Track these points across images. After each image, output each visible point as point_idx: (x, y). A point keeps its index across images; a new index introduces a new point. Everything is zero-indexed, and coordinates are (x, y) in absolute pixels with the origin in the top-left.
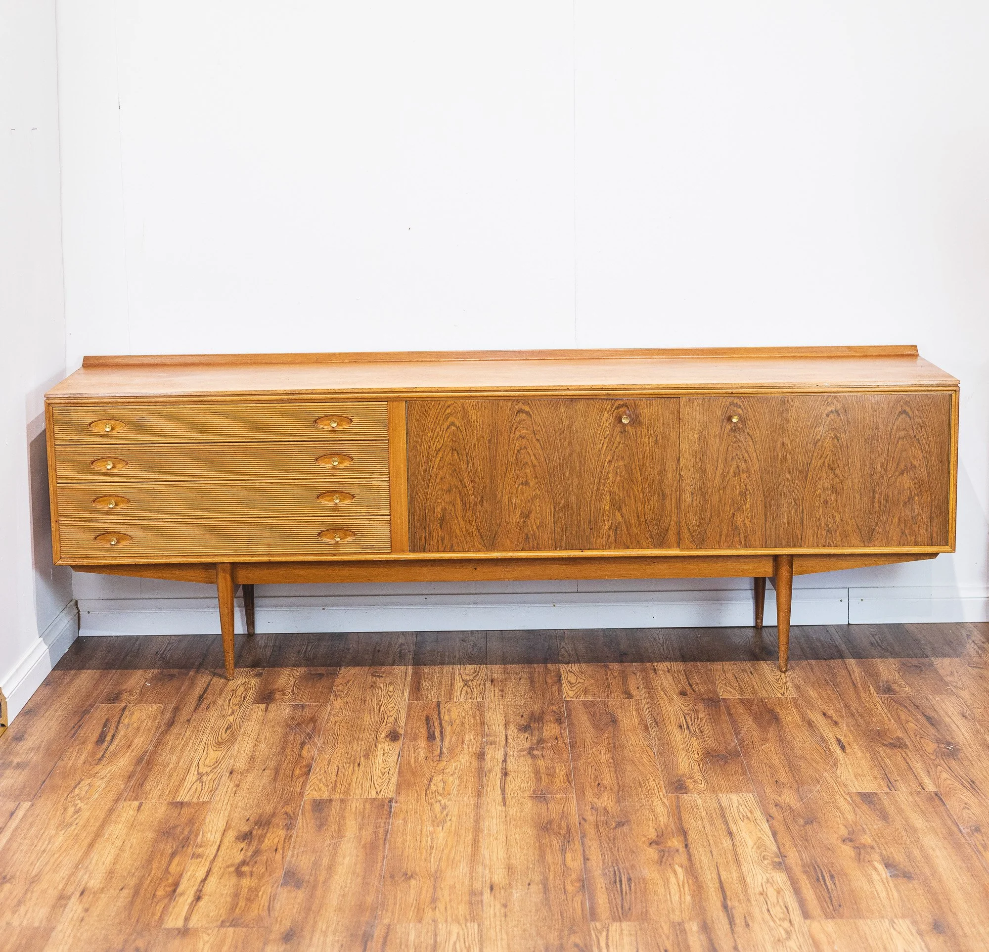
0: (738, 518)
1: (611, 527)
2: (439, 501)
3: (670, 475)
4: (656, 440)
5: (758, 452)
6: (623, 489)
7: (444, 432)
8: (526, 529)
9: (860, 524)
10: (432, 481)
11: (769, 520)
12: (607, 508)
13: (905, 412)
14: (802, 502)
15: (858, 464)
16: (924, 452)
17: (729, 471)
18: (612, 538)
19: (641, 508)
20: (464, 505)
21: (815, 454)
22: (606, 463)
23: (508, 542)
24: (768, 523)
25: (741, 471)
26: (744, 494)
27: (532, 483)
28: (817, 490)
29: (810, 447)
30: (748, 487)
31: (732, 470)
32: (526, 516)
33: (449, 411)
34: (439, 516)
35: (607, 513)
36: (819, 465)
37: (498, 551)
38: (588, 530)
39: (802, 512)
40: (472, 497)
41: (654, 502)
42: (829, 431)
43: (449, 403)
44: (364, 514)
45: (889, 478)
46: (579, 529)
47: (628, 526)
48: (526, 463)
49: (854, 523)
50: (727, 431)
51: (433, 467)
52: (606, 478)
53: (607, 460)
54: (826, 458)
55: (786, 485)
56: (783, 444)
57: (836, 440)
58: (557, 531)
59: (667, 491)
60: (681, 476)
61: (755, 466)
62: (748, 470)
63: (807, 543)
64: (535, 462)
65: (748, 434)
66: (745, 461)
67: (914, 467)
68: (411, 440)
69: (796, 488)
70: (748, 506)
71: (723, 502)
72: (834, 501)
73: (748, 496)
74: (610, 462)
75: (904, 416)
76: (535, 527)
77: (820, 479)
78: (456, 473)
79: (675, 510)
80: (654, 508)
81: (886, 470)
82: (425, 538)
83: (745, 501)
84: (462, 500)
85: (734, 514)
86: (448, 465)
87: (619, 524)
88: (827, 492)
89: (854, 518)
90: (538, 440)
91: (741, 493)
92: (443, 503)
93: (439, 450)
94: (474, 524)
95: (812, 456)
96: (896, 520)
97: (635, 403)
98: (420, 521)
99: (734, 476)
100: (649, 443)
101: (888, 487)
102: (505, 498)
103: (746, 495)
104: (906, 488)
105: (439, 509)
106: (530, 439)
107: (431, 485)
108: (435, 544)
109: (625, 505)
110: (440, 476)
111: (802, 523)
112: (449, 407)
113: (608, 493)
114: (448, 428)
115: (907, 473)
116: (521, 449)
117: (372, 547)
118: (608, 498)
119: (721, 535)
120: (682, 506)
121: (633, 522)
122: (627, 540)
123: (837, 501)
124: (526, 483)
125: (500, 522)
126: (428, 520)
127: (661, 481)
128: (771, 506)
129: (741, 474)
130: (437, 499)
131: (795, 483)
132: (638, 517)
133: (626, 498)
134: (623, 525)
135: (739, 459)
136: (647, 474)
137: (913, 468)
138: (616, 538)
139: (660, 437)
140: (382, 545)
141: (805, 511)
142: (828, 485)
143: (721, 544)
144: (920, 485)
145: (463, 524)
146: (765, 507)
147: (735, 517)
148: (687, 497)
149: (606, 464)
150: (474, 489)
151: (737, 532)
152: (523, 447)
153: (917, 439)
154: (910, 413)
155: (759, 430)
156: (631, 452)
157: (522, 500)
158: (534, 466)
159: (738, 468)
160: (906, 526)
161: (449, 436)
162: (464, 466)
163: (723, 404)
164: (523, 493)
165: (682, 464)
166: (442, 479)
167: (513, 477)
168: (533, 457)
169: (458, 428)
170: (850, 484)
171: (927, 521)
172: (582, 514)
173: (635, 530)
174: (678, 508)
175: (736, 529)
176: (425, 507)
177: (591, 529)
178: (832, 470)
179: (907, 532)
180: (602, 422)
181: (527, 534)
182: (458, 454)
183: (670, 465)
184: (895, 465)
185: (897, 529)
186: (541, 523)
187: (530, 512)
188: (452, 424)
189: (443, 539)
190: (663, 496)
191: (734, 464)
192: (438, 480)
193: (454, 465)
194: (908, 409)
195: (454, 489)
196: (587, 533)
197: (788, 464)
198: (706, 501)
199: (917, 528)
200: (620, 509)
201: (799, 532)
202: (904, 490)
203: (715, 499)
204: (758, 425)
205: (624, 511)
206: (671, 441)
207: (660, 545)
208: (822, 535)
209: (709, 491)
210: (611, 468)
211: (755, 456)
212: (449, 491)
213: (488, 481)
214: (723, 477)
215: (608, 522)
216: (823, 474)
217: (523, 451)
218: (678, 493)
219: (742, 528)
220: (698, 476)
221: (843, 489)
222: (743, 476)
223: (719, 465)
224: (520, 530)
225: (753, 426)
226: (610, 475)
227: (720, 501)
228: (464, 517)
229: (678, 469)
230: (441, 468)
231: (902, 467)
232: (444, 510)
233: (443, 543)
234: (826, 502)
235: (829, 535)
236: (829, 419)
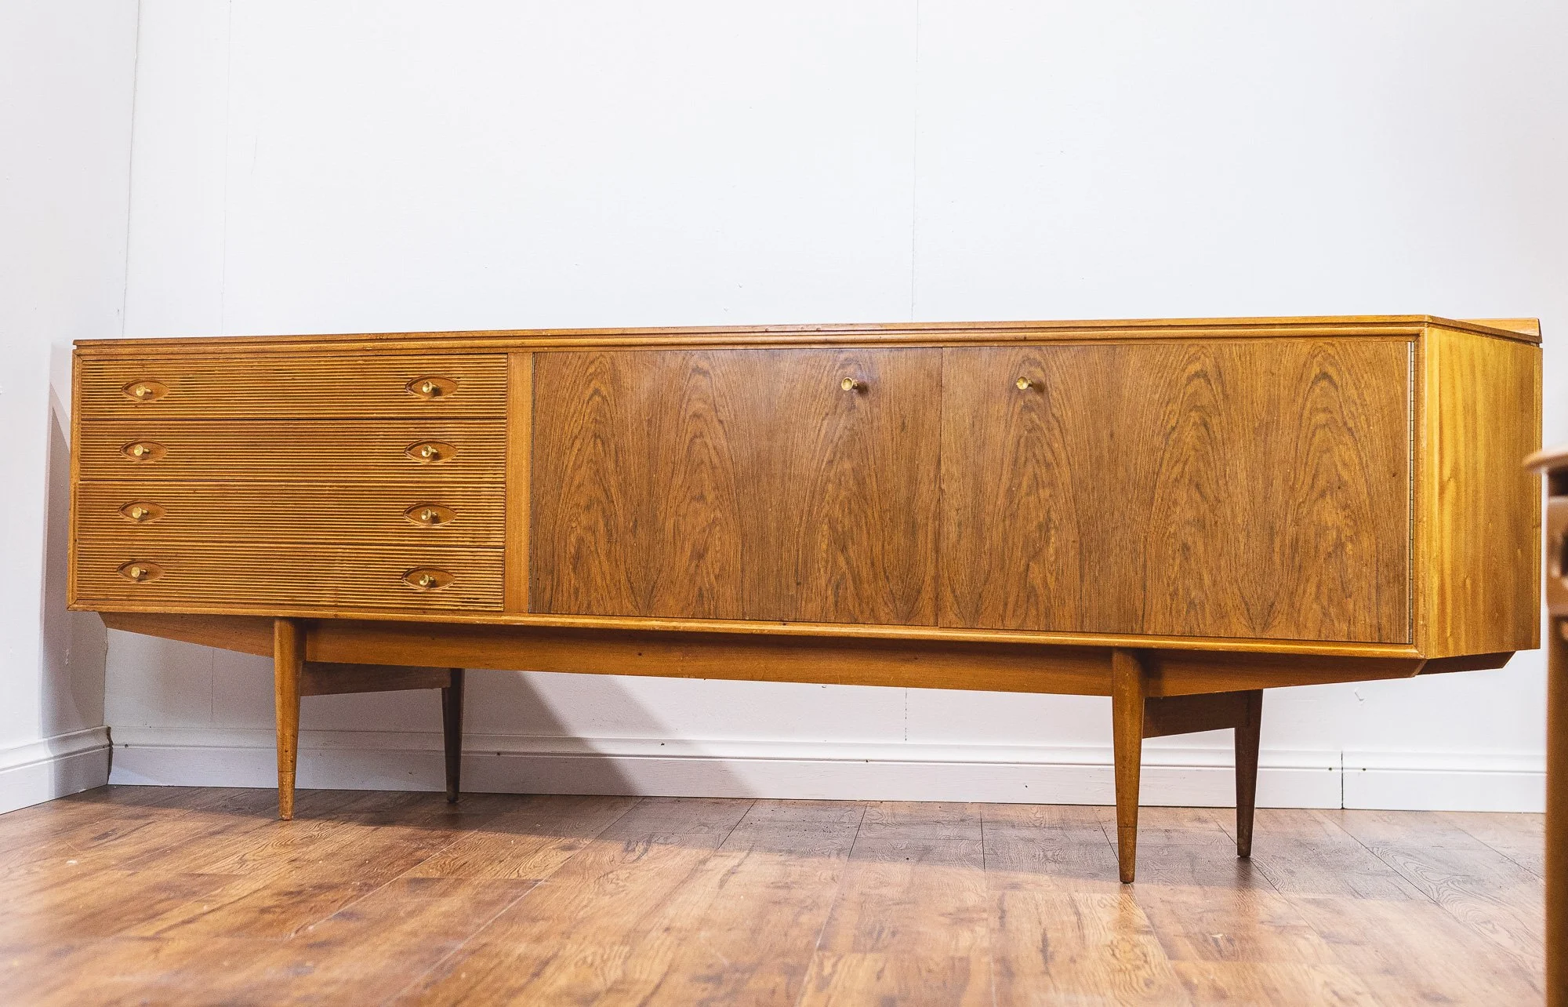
0: (1036, 574)
1: (830, 581)
2: (574, 525)
3: (924, 488)
4: (904, 423)
5: (1069, 449)
6: (850, 513)
7: (584, 407)
8: (698, 579)
9: (1247, 593)
10: (565, 489)
11: (1087, 578)
12: (824, 547)
13: (1325, 376)
14: (1145, 547)
15: (1242, 476)
16: (1363, 454)
17: (1020, 485)
18: (831, 599)
19: (877, 549)
20: (609, 533)
21: (1167, 455)
22: (824, 463)
23: (671, 602)
24: (1086, 584)
25: (1040, 486)
26: (1044, 528)
27: (710, 497)
28: (1170, 524)
29: (1158, 441)
30: (1053, 516)
31: (1025, 485)
32: (699, 555)
33: (591, 370)
34: (573, 551)
35: (824, 555)
36: (1173, 476)
37: (657, 617)
38: (794, 585)
39: (1145, 566)
40: (621, 520)
41: (900, 539)
42: (1191, 410)
43: (592, 356)
44: (468, 544)
45: (1300, 504)
46: (780, 582)
47: (857, 580)
48: (702, 462)
49: (1236, 591)
50: (1017, 410)
51: (567, 466)
52: (824, 491)
53: (825, 460)
54: (1185, 463)
55: (1116, 513)
56: (1112, 436)
57: (1203, 429)
58: (747, 585)
59: (920, 519)
60: (942, 491)
61: (1064, 475)
62: (1052, 484)
63: (1153, 626)
64: (716, 460)
65: (1053, 415)
66: (1048, 465)
67: (1345, 484)
68: (537, 419)
69: (1134, 519)
70: (1051, 551)
71: (1010, 542)
72: (1201, 548)
73: (1053, 532)
74: (830, 462)
75: (1324, 383)
76: (712, 577)
77: (1175, 503)
78: (599, 477)
79: (931, 555)
80: (898, 550)
81: (1292, 488)
82: (552, 590)
83: (1047, 542)
84: (606, 525)
85: (1029, 565)
86: (588, 463)
87: (843, 575)
88: (1188, 529)
89: (1237, 581)
90: (721, 422)
91: (1040, 527)
92: (578, 528)
93: (576, 437)
94: (622, 567)
95: (1162, 459)
96: (1312, 589)
97: (870, 358)
98: (546, 560)
99: (1028, 494)
100: (892, 430)
101: (1297, 522)
102: (670, 524)
103: (1048, 530)
104: (1330, 524)
105: (573, 539)
106: (709, 418)
107: (562, 496)
108: (565, 599)
109: (853, 543)
110: (576, 483)
111: (1144, 588)
112: (592, 362)
113: (826, 520)
114: (590, 399)
115: (1332, 495)
116: (695, 436)
117: (476, 601)
118: (825, 527)
119: (1006, 604)
120: (943, 545)
121: (864, 574)
122: (854, 607)
123: (1206, 545)
124: (702, 498)
125: (662, 565)
126: (556, 558)
127: (910, 500)
128: (1090, 553)
129: (1041, 491)
130: (570, 521)
131: (1131, 509)
132: (873, 564)
133: (855, 529)
134: (849, 576)
135: (1038, 461)
136: (888, 486)
137: (1342, 485)
138: (836, 602)
139: (909, 422)
140: (490, 598)
141: (1149, 564)
142: (1190, 515)
143: (1007, 622)
144: (1355, 521)
145: (606, 566)
146: (1081, 553)
147: (1031, 569)
148: (951, 530)
149: (823, 467)
150: (624, 506)
151: (1032, 600)
152: (698, 434)
153: (1350, 429)
154: (1335, 377)
155: (1071, 407)
156: (863, 446)
157: (694, 527)
158: (714, 468)
159: (1035, 475)
160: (1330, 600)
161: (591, 413)
162: (611, 465)
163: (1012, 359)
164: (696, 513)
165: (943, 470)
166: (579, 487)
167: (681, 486)
168: (712, 451)
169: (604, 398)
170: (1229, 513)
171: (1369, 593)
172: (785, 555)
173: (868, 590)
174: (937, 550)
175: (1030, 594)
176: (553, 536)
177: (798, 584)
178: (1198, 486)
179: (1333, 611)
180: (820, 391)
181: (700, 589)
182: (603, 443)
183: (926, 470)
184: (1308, 480)
185: (1315, 606)
186: (722, 569)
187: (706, 550)
188: (597, 392)
189: (577, 590)
190: (912, 529)
191: (1030, 469)
192: (573, 488)
193: (596, 463)
194: (1331, 371)
195: (595, 505)
196: (793, 592)
197: (1121, 473)
198: (981, 538)
199: (1351, 606)
200: (844, 549)
201: (1138, 604)
202: (1327, 528)
203: (996, 536)
204: (1069, 399)
205: (851, 551)
206: (926, 427)
207: (907, 620)
208: (1178, 612)
209: (988, 520)
210: (832, 474)
211: (1063, 456)
212: (588, 508)
213: (645, 493)
214: (1010, 493)
215: (826, 572)
216: (1182, 495)
217: (698, 441)
218: (937, 522)
219: (1041, 591)
220: (970, 493)
221: (1216, 523)
222: (1045, 493)
223: (1005, 472)
224: (690, 581)
225: (1061, 401)
226: (830, 487)
227: (1005, 540)
228: (608, 554)
229: (938, 478)
230: (577, 467)
231: (1321, 483)
232: (581, 540)
233: (576, 600)
234: (1185, 547)
235: (1193, 613)
236: (1190, 390)
